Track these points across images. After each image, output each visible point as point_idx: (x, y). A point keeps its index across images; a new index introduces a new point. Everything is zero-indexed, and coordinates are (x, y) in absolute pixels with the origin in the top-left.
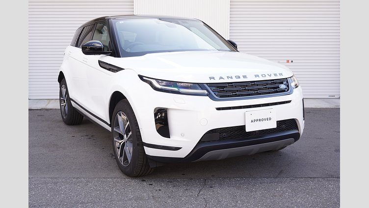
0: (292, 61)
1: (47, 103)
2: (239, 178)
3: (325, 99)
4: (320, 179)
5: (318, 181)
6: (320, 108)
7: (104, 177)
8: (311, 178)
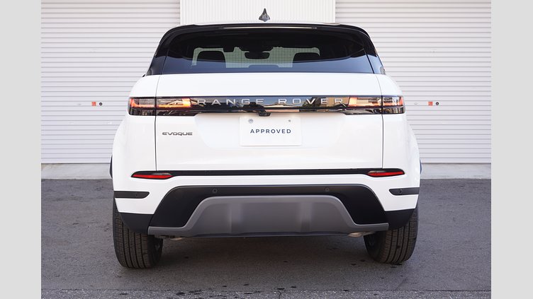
0: (437, 104)
2: (335, 290)
4: (466, 293)
5: (463, 295)
7: (117, 287)
8: (452, 291)
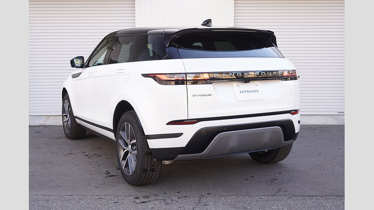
1: (46, 119)
2: (235, 196)
3: (333, 116)
4: (319, 198)
5: (317, 199)
6: (328, 125)
7: (97, 194)
8: (309, 196)
